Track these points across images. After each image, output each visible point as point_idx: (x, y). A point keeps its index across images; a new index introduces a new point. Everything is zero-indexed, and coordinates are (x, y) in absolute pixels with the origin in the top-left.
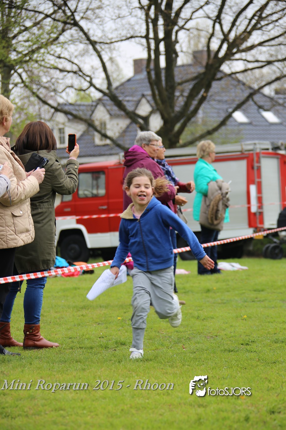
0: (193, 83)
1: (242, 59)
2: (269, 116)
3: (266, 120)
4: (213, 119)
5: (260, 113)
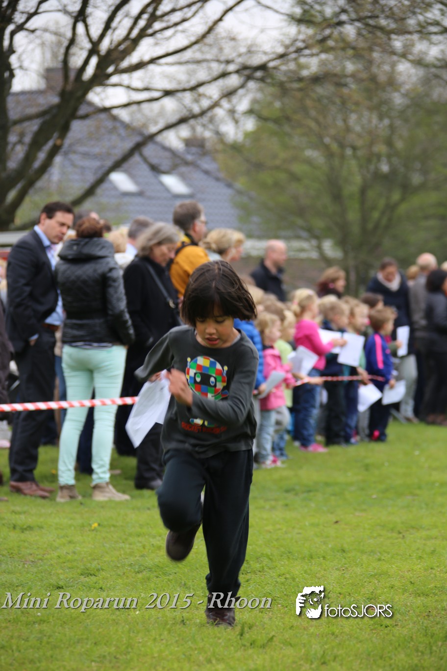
0: (40, 121)
1: (121, 85)
2: (173, 183)
3: (167, 189)
4: (75, 185)
5: (156, 177)
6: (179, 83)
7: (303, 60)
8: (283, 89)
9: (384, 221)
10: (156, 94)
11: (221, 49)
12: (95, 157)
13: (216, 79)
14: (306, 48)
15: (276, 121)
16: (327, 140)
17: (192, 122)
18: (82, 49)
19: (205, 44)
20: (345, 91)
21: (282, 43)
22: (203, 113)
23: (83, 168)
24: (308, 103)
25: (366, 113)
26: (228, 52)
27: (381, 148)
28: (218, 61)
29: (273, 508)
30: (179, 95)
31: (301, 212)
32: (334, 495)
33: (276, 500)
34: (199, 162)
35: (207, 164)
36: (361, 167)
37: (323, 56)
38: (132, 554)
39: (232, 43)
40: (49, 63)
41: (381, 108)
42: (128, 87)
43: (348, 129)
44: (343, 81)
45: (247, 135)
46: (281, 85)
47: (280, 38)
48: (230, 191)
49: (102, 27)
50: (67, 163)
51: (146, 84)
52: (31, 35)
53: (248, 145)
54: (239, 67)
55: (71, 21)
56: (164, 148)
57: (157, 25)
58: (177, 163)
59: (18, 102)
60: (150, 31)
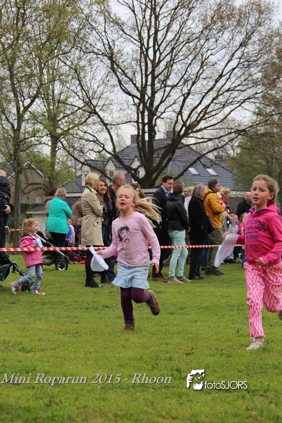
0: (164, 150)
1: (193, 137)
2: (210, 171)
3: (209, 174)
4: (177, 172)
5: (205, 169)
6: (214, 136)
7: (259, 128)
8: (251, 138)
10: (206, 140)
11: (229, 124)
12: (184, 162)
13: (227, 135)
14: (260, 124)
15: (248, 149)
16: (267, 156)
17: (218, 150)
18: (180, 124)
19: (224, 123)
20: (274, 139)
21: (251, 122)
22: (222, 147)
23: (179, 166)
24: (260, 143)
26: (232, 125)
28: (228, 128)
30: (214, 140)
34: (220, 164)
35: (223, 164)
36: (279, 166)
37: (266, 127)
38: (197, 302)
39: (234, 122)
40: (168, 130)
42: (196, 137)
43: (274, 152)
44: (273, 135)
45: (237, 154)
46: (251, 136)
47: (250, 120)
48: (231, 174)
49: (187, 116)
50: (173, 164)
51: (202, 137)
52: (162, 120)
53: (238, 158)
54: (235, 130)
55: (176, 115)
56: (208, 159)
57: (207, 116)
58: (213, 164)
59: (157, 143)
60: (204, 118)
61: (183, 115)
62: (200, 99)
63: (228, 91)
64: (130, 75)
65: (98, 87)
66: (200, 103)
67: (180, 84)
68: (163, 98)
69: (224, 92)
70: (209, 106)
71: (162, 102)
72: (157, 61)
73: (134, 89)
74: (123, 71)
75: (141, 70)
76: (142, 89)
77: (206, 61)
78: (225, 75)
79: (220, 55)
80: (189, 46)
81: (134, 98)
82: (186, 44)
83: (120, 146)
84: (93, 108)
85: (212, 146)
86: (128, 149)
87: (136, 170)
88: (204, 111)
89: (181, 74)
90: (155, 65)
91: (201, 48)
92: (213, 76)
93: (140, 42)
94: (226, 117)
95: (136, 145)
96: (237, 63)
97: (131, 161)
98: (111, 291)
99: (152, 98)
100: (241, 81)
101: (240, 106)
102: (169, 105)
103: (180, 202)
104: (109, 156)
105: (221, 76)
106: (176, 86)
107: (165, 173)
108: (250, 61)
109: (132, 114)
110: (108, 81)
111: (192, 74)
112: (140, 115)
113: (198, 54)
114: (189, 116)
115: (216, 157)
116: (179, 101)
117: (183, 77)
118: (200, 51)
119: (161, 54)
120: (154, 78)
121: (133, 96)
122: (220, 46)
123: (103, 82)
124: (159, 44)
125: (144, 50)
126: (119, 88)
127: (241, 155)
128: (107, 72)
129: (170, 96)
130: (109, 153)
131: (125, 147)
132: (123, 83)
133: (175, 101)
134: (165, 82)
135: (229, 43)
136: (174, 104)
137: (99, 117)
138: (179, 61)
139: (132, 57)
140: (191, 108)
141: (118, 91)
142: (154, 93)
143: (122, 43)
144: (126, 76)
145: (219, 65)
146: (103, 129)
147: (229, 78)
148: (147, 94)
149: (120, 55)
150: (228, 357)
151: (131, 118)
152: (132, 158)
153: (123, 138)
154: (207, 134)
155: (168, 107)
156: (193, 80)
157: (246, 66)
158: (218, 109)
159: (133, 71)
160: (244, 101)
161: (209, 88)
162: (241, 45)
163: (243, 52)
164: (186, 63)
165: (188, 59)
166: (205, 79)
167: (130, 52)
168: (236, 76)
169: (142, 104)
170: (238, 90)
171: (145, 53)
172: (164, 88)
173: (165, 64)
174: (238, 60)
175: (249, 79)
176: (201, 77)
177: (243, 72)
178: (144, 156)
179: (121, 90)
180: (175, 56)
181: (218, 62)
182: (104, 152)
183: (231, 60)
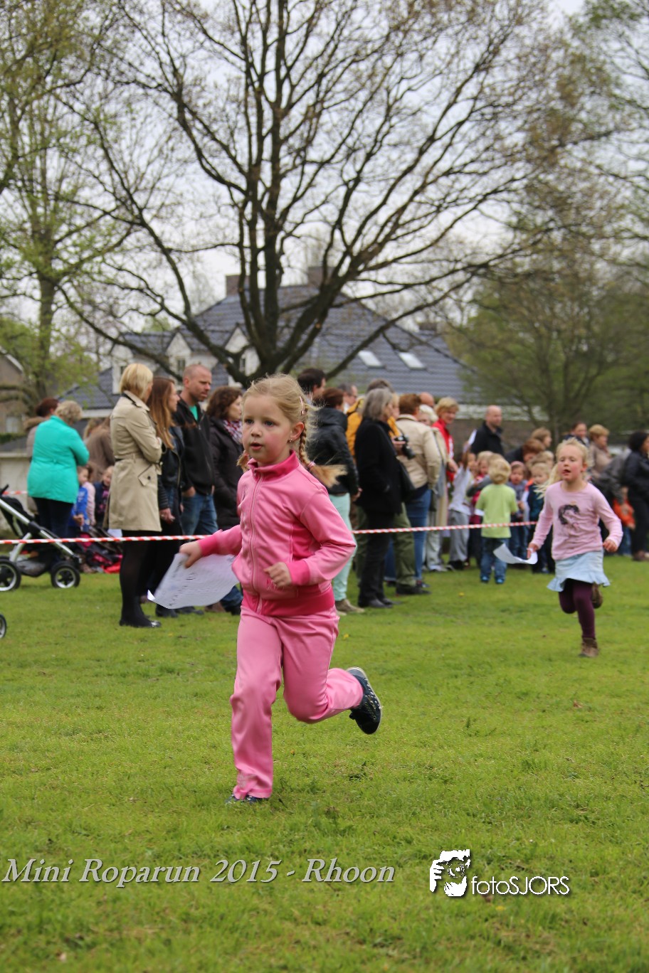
0: (302, 309)
1: (369, 280)
2: (409, 359)
3: (405, 365)
4: (331, 360)
5: (396, 354)
6: (416, 278)
7: (518, 260)
8: (501, 282)
9: (583, 391)
10: (398, 287)
11: (451, 251)
12: (347, 337)
13: (446, 275)
14: (520, 250)
15: (495, 309)
16: (537, 325)
17: (426, 310)
18: (338, 251)
19: (438, 247)
20: (552, 284)
21: (500, 245)
22: (436, 302)
23: (337, 347)
24: (522, 294)
25: (569, 303)
26: (456, 253)
27: (582, 331)
28: (448, 260)
29: (491, 625)
30: (417, 288)
31: (515, 383)
32: (542, 614)
33: (494, 618)
34: (431, 342)
35: (438, 344)
36: (564, 347)
37: (535, 256)
38: (376, 659)
39: (460, 246)
40: (311, 263)
41: (582, 299)
42: (375, 282)
43: (554, 315)
44: (551, 276)
45: (470, 320)
46: (500, 279)
47: (499, 241)
48: (456, 366)
49: (354, 233)
50: (324, 343)
51: (389, 279)
52: (298, 241)
53: (472, 328)
54: (465, 265)
55: (330, 229)
56: (404, 331)
57: (399, 232)
58: (413, 343)
59: (286, 294)
60: (393, 236)
61: (345, 228)
62: (385, 193)
63: (447, 173)
64: (222, 135)
65: (149, 163)
66: (384, 203)
67: (339, 157)
68: (298, 189)
69: (438, 177)
70: (404, 208)
71: (295, 199)
72: (284, 104)
73: (232, 170)
74: (206, 127)
75: (248, 124)
76: (250, 170)
77: (397, 104)
78: (440, 139)
79: (429, 91)
80: (358, 70)
81: (233, 190)
82: (350, 64)
83: (201, 302)
84: (136, 212)
85: (411, 301)
86: (220, 307)
87: (237, 356)
88: (394, 219)
89: (341, 134)
90: (280, 114)
91: (385, 75)
92: (413, 140)
93: (246, 59)
94: (443, 235)
95: (236, 298)
96: (468, 111)
97: (227, 336)
98: (178, 634)
99: (274, 190)
100: (478, 151)
101: (475, 208)
102: (312, 207)
103: (336, 428)
104: (174, 323)
105: (431, 139)
106: (328, 162)
107: (304, 364)
108: (499, 106)
109: (228, 226)
110: (173, 150)
111: (365, 134)
112: (246, 229)
113: (378, 88)
114: (359, 232)
115: (422, 326)
116: (337, 197)
117: (344, 142)
118: (383, 81)
119: (293, 87)
120: (277, 144)
121: (230, 185)
122: (429, 69)
123: (161, 151)
124: (289, 63)
125: (255, 78)
126: (197, 165)
127: (477, 321)
128: (169, 129)
129: (315, 186)
130: (176, 317)
131: (213, 303)
132: (206, 155)
133: (327, 197)
134: (302, 154)
135: (449, 63)
136: (324, 203)
137: (152, 233)
138: (335, 104)
139: (225, 95)
140: (363, 212)
141: (195, 173)
142: (277, 177)
143: (203, 63)
144: (214, 139)
145: (426, 112)
146: (161, 260)
147: (450, 145)
148: (260, 179)
149: (198, 89)
150: (445, 782)
151: (225, 237)
152: (228, 328)
153: (207, 282)
154: (400, 273)
155: (311, 211)
156: (368, 149)
157: (488, 117)
158: (426, 216)
159: (229, 127)
160: (485, 198)
161: (404, 167)
162: (477, 68)
163: (482, 83)
164: (350, 108)
165: (356, 99)
166: (395, 146)
167: (222, 82)
168: (467, 139)
169: (250, 205)
170: (470, 173)
171: (257, 85)
172: (299, 169)
173: (303, 110)
174: (471, 103)
175: (497, 146)
176: (385, 141)
177: (482, 131)
178: (257, 324)
179: (202, 171)
180: (327, 92)
181: (425, 108)
182: (163, 315)
183: (455, 102)
